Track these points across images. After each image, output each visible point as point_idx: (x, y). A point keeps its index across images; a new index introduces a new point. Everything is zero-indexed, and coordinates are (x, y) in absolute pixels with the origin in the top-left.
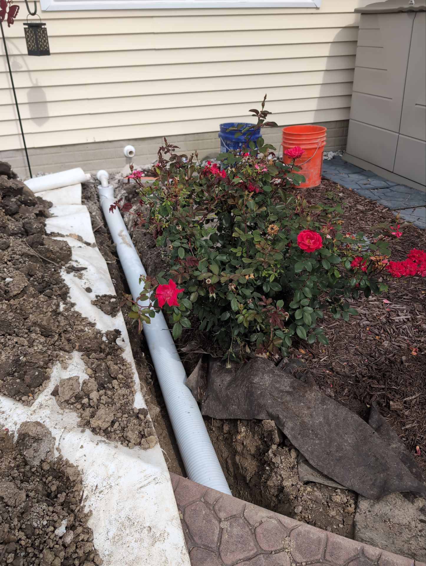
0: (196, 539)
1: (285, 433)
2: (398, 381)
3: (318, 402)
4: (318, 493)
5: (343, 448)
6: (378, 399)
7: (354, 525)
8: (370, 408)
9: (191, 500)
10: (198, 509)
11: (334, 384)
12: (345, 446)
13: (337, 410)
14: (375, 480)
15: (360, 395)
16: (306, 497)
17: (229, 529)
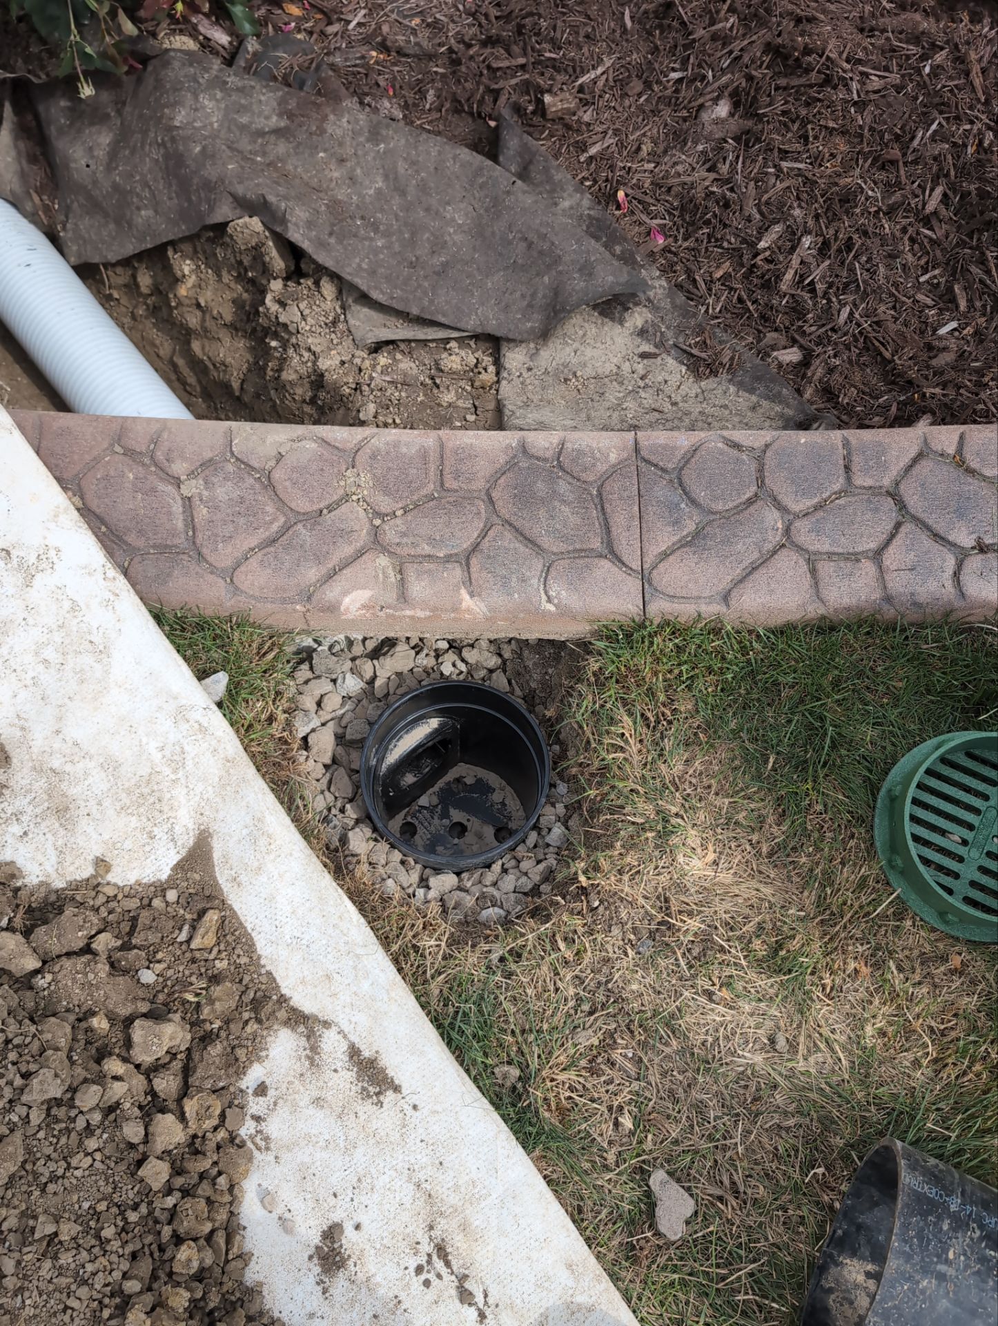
0: (131, 538)
1: (292, 239)
2: (558, 35)
3: (362, 139)
4: (406, 365)
5: (446, 242)
6: (514, 98)
7: (499, 409)
8: (497, 127)
9: (88, 458)
10: (112, 473)
11: (398, 86)
12: (450, 234)
13: (416, 148)
14: (533, 295)
15: (468, 100)
16: (379, 380)
17: (205, 493)
